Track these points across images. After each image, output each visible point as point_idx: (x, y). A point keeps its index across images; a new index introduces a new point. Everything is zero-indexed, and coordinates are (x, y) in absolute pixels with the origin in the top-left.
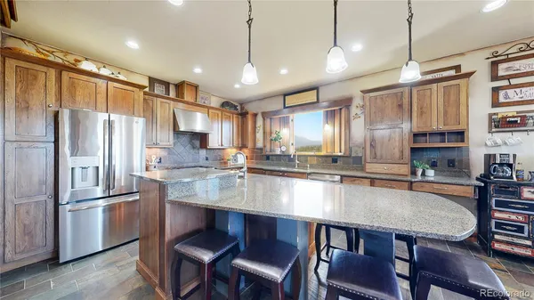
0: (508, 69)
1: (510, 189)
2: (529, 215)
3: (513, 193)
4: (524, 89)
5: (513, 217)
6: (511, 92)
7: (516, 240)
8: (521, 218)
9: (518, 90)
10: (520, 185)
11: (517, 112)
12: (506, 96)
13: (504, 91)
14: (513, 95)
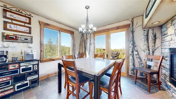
0: (11, 15)
1: (3, 67)
2: (12, 76)
3: (4, 68)
4: (17, 26)
5: (5, 79)
6: (12, 26)
7: (6, 89)
8: (8, 78)
9: (15, 26)
10: (8, 64)
11: (14, 34)
12: (10, 27)
13: (9, 24)
14: (13, 27)
